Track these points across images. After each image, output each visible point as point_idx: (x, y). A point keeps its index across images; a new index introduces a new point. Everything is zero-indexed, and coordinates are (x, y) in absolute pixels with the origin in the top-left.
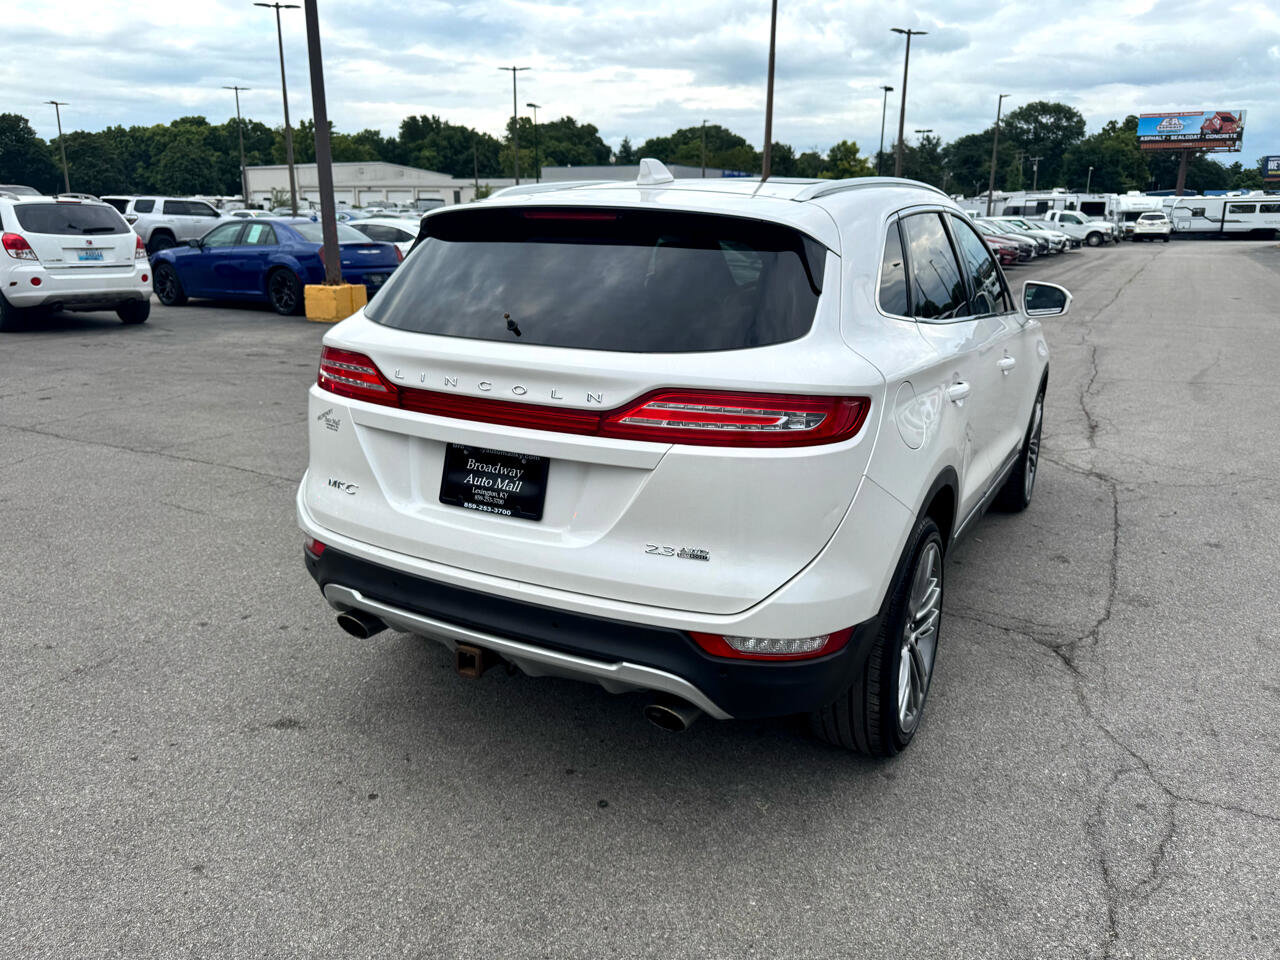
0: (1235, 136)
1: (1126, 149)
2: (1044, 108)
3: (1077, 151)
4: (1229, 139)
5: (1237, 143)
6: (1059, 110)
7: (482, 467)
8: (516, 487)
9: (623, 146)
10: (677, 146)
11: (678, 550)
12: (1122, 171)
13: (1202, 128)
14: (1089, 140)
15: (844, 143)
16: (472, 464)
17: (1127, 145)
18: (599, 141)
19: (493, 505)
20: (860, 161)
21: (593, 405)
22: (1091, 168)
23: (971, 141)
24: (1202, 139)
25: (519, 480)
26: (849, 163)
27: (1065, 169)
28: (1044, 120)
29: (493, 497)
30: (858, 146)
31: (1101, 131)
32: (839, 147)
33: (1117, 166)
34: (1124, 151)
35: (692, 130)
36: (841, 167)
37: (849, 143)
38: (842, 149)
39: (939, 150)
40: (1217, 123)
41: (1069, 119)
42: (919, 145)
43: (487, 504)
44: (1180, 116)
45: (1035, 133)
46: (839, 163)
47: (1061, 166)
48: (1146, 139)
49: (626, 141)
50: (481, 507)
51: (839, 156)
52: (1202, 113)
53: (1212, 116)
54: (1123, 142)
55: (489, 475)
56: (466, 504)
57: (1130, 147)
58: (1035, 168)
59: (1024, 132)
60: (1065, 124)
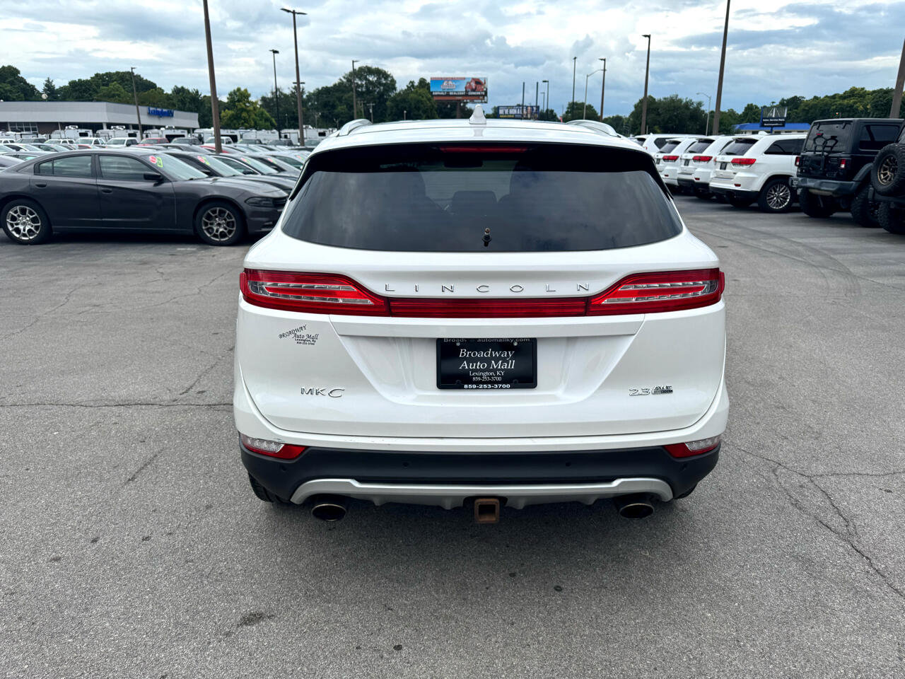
0: (484, 93)
1: (423, 99)
2: (369, 71)
3: (394, 100)
4: (481, 95)
5: (486, 98)
6: (379, 73)
7: (474, 354)
8: (511, 365)
9: (46, 85)
10: (98, 86)
11: (652, 389)
12: (422, 114)
13: (466, 88)
14: (400, 93)
15: (239, 90)
16: (463, 353)
17: (423, 97)
18: (23, 80)
19: (492, 383)
20: (252, 103)
21: (583, 293)
22: (405, 112)
23: (326, 91)
24: (466, 95)
25: (512, 359)
26: (244, 104)
27: (389, 112)
28: (371, 79)
29: (490, 377)
30: (249, 92)
31: (406, 88)
32: (235, 92)
33: (419, 111)
34: (422, 101)
35: (108, 75)
36: (239, 107)
37: (243, 89)
38: (238, 94)
39: (305, 96)
40: (473, 85)
41: (386, 79)
42: (290, 93)
43: (486, 383)
44: (453, 79)
45: (367, 87)
46: (237, 103)
47: (386, 110)
48: (436, 93)
49: (48, 81)
50: (481, 386)
51: (236, 99)
52: (464, 79)
53: (470, 81)
54: (420, 95)
55: (482, 360)
56: (466, 386)
57: (425, 99)
58: (371, 111)
59: (358, 86)
60: (384, 82)
